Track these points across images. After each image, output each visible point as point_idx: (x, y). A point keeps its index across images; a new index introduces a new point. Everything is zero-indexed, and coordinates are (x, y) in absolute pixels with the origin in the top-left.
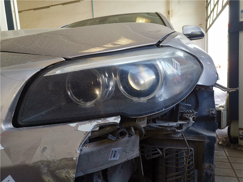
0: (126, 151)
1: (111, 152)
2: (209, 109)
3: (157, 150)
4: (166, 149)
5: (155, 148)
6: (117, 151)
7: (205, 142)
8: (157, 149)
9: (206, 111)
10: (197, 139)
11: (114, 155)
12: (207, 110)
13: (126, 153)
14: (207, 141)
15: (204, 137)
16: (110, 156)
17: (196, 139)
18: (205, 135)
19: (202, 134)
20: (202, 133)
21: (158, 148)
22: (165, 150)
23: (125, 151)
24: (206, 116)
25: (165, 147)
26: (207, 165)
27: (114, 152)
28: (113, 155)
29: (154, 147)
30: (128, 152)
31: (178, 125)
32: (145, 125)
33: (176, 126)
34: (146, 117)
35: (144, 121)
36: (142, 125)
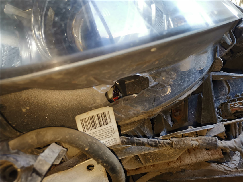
31: (219, 128)
32: (116, 140)
33: (215, 132)
34: (109, 111)
35: (106, 126)
36: (102, 141)
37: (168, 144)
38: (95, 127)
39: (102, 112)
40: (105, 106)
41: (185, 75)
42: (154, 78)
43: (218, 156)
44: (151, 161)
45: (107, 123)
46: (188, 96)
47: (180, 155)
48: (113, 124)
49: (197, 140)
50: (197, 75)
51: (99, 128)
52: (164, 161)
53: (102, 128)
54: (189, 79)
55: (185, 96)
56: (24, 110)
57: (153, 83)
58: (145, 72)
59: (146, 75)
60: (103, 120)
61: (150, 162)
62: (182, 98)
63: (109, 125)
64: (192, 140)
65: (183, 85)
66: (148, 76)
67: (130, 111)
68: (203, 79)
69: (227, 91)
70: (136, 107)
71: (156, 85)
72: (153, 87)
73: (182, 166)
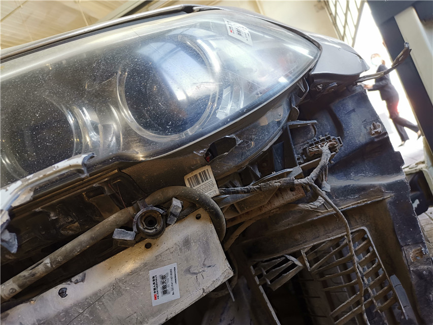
0: (192, 270)
1: (152, 282)
2: (368, 128)
3: (289, 260)
4: (306, 250)
5: (283, 256)
6: (167, 274)
7: (387, 201)
8: (288, 256)
9: (362, 134)
10: (366, 201)
11: (164, 287)
12: (364, 131)
13: (195, 276)
14: (389, 196)
15: (378, 190)
16: (153, 294)
17: (364, 202)
18: (380, 185)
19: (374, 186)
20: (371, 185)
21: (290, 255)
22: (306, 253)
23: (188, 271)
24: (366, 144)
25: (302, 248)
26: (410, 253)
27: (159, 280)
28: (160, 289)
29: (279, 255)
30: (199, 273)
31: (297, 170)
32: (215, 192)
33: (294, 174)
34: (208, 169)
35: (207, 181)
36: (206, 194)
37: (258, 188)
38: (199, 183)
39: (202, 170)
40: (205, 165)
41: (264, 130)
42: (240, 137)
43: (300, 194)
44: (245, 208)
45: (207, 179)
46: (271, 147)
47: (269, 199)
48: (212, 179)
49: (279, 182)
50: (276, 128)
51: (202, 184)
52: (256, 207)
53: (204, 183)
54: (269, 132)
55: (268, 147)
56: (144, 177)
57: (239, 141)
58: (231, 134)
59: (233, 136)
60: (204, 176)
61: (244, 210)
62: (265, 149)
63: (209, 180)
64: (275, 182)
65: (264, 139)
66: (235, 137)
67: (224, 167)
68: (282, 128)
69: (314, 133)
70: (228, 163)
71: (242, 143)
72: (239, 145)
73: (273, 209)
